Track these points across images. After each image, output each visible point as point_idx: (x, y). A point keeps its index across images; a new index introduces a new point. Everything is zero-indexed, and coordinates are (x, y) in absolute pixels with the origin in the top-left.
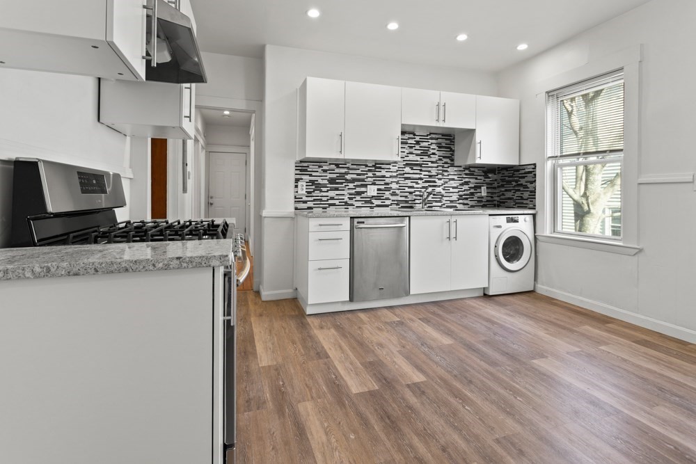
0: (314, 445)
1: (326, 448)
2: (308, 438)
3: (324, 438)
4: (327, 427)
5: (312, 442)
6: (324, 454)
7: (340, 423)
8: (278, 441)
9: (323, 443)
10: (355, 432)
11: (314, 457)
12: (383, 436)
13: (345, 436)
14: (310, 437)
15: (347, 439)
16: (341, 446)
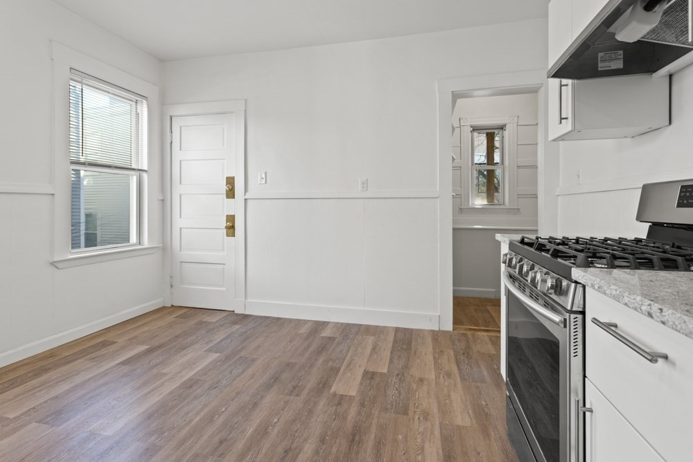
0: (438, 443)
1: (428, 437)
2: (443, 451)
3: (427, 445)
4: (419, 455)
5: (440, 446)
6: (432, 433)
7: (404, 454)
8: (475, 459)
9: (430, 441)
10: (395, 440)
11: (441, 433)
12: (374, 429)
13: (406, 440)
14: (441, 451)
15: (406, 437)
16: (415, 433)
